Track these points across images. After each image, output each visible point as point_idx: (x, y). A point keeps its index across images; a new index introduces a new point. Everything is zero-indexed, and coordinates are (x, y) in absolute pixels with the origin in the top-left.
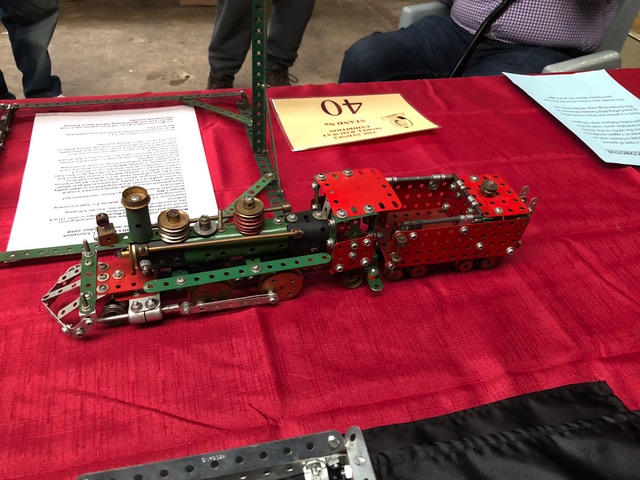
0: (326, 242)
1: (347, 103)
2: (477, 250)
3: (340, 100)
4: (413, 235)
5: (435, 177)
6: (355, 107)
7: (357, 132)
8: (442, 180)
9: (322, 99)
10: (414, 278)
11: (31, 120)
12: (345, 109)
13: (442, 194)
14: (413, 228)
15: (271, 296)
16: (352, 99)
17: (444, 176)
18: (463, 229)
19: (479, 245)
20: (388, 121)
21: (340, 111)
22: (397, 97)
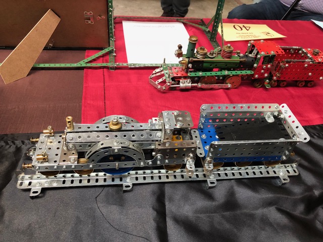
0: (253, 65)
1: (244, 26)
2: (309, 76)
3: (241, 25)
4: (287, 65)
5: (294, 47)
6: (248, 28)
7: (250, 37)
8: (296, 49)
9: (234, 24)
10: (281, 87)
11: (122, 23)
12: (243, 28)
13: (294, 55)
14: (287, 62)
15: (229, 86)
16: (246, 25)
17: (297, 47)
18: (306, 65)
19: (310, 74)
20: (263, 34)
21: (242, 29)
22: (265, 26)
